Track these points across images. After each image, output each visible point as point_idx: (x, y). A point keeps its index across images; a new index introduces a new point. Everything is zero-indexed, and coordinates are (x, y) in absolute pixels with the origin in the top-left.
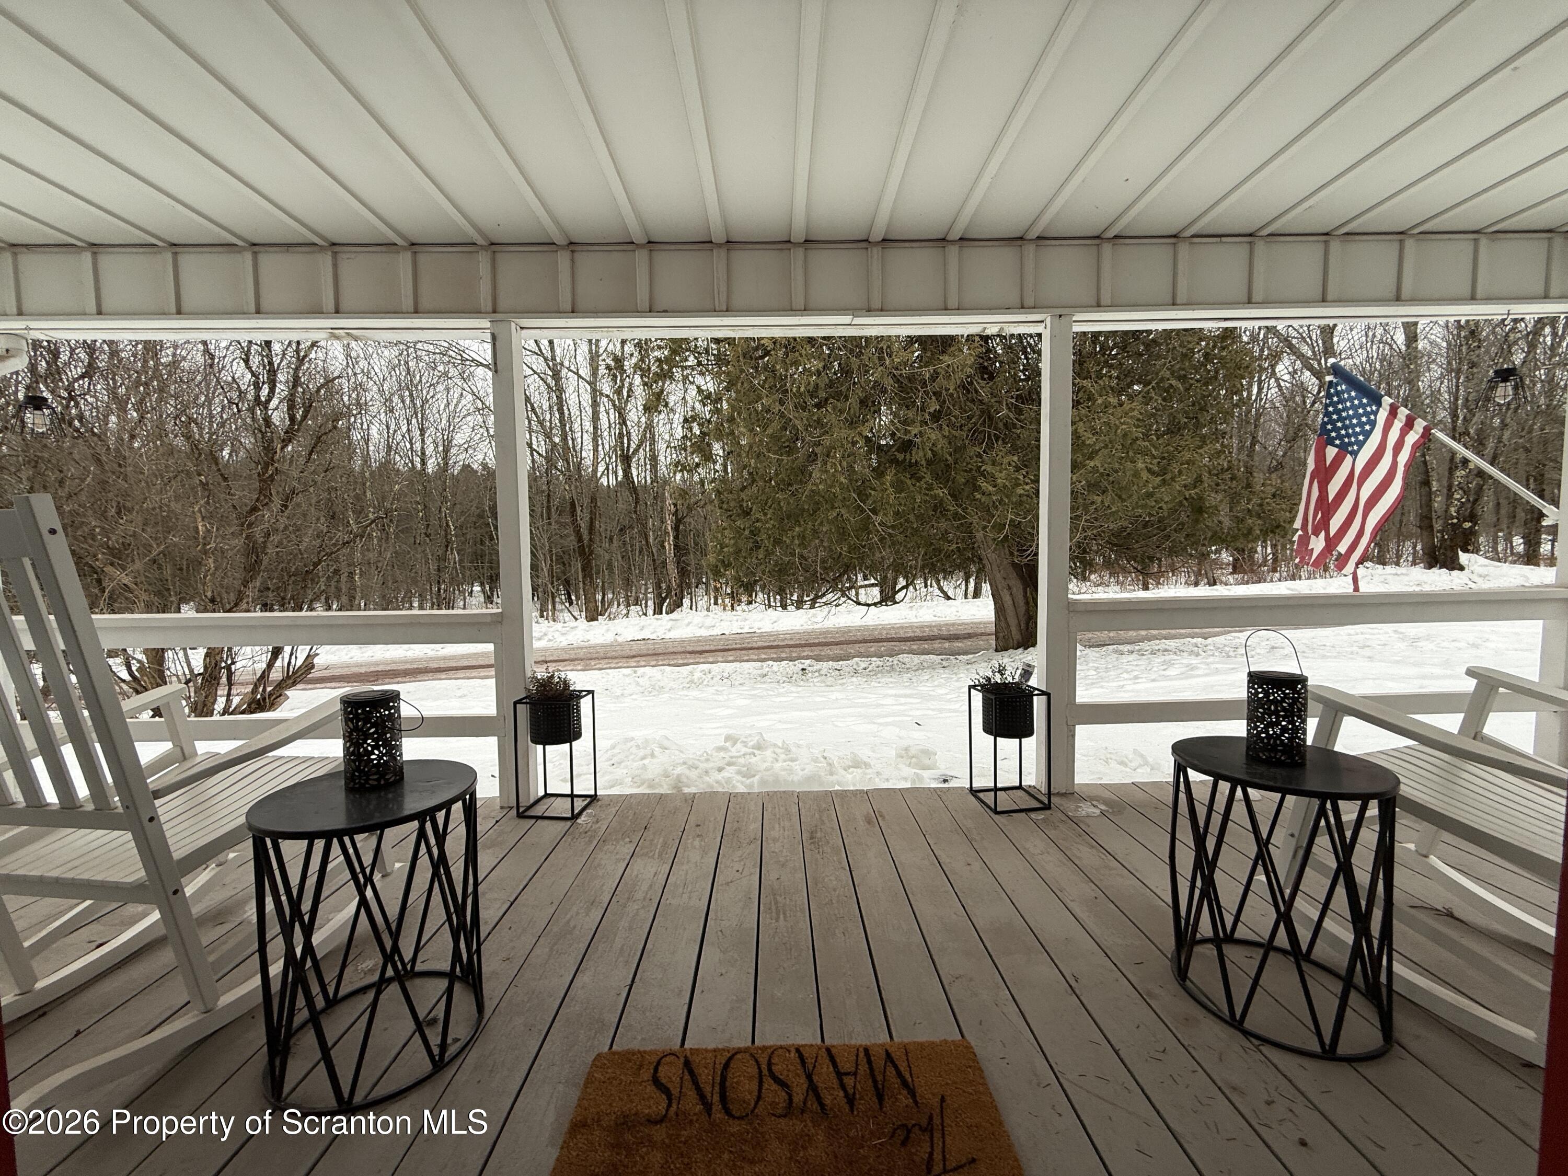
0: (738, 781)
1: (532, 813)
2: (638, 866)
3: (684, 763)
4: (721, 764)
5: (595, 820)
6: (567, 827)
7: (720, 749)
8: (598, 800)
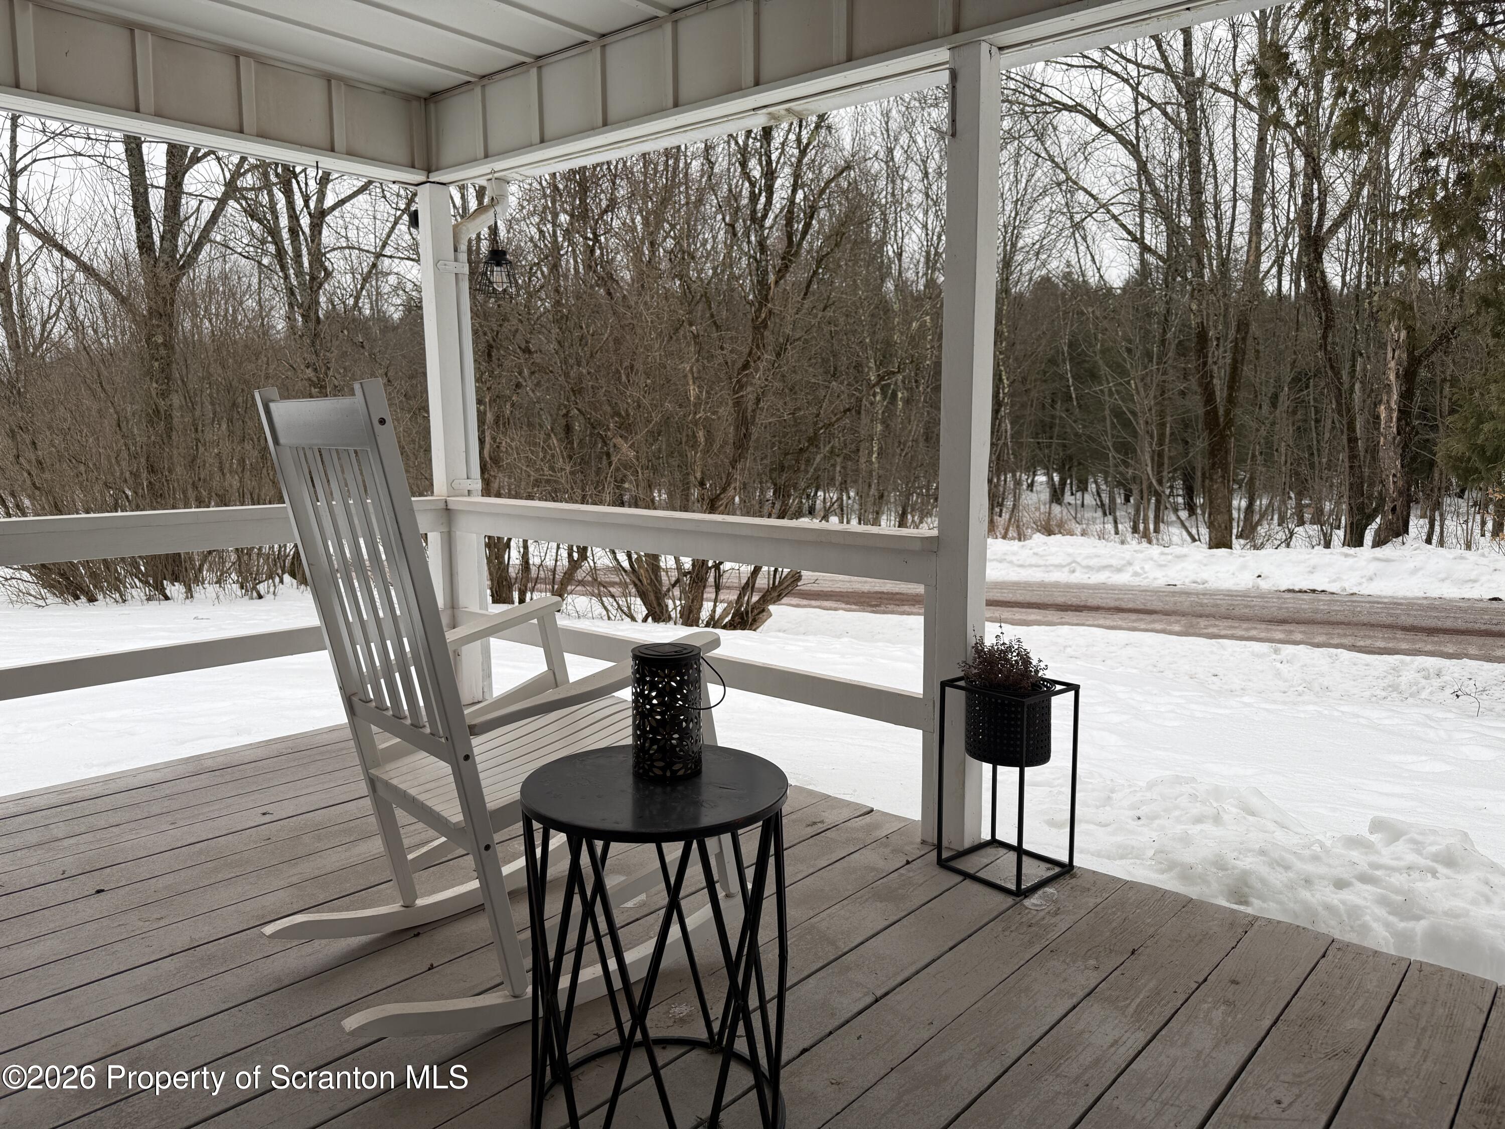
0: (1377, 919)
1: (961, 864)
2: (1091, 1013)
3: (1262, 852)
4: (1344, 873)
5: (1053, 908)
6: (1005, 906)
7: (1354, 842)
8: (1074, 876)
